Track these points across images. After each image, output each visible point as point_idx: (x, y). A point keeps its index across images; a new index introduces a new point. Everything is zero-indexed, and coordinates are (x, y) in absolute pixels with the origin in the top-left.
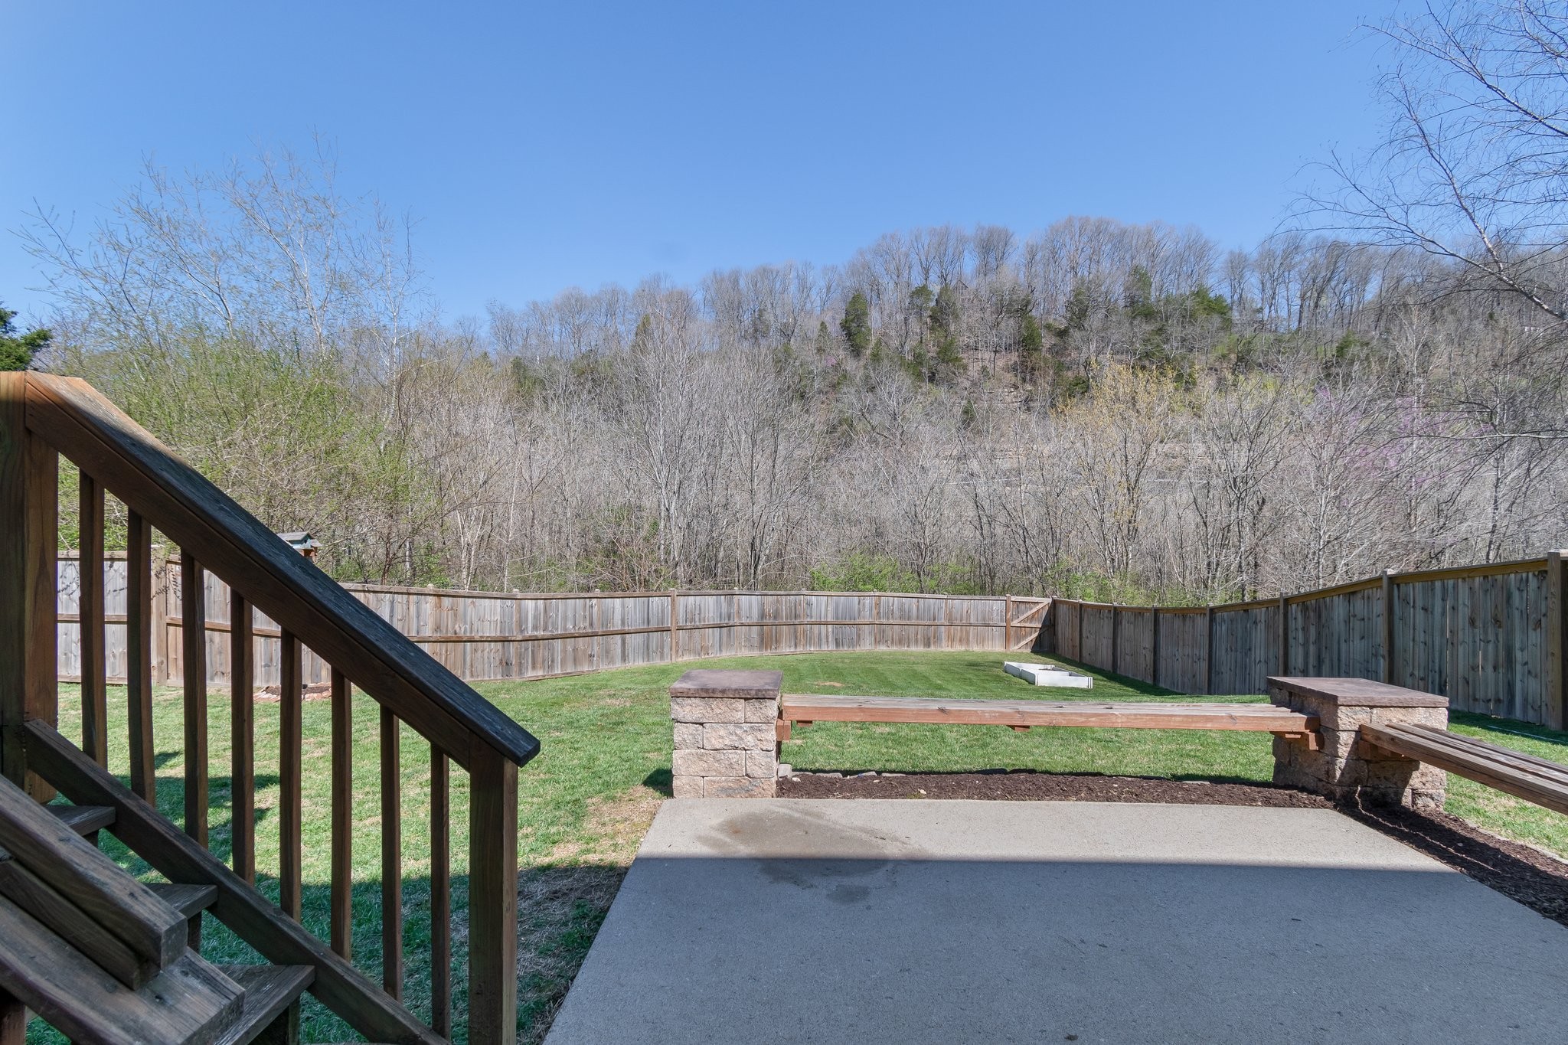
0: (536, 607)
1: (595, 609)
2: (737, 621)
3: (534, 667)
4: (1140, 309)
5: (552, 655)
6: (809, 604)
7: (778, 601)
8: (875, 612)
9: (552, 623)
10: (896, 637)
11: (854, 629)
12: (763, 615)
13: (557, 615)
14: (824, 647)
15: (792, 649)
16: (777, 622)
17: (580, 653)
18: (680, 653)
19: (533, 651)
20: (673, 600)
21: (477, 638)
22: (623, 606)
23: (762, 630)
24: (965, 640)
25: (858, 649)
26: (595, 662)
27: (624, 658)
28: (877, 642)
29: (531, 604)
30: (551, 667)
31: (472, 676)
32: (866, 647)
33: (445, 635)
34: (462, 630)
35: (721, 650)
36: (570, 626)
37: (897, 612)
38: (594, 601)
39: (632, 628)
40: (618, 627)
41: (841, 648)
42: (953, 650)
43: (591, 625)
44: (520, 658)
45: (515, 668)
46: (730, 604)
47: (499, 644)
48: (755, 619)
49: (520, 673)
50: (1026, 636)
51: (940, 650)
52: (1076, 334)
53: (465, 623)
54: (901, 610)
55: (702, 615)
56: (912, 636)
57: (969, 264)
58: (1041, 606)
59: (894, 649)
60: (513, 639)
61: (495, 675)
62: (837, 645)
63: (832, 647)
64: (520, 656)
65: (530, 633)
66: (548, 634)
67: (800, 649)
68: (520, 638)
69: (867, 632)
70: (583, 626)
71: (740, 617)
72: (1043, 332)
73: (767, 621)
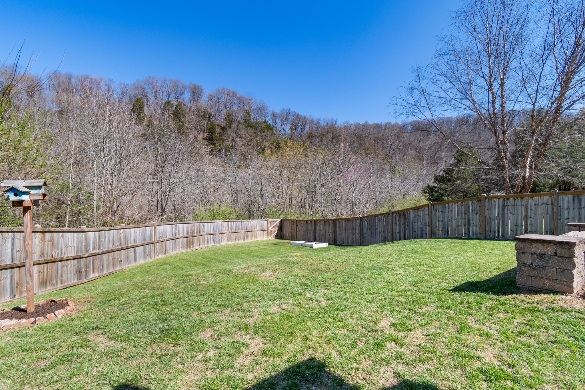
0: (95, 236)
1: (122, 235)
2: (178, 236)
3: (93, 272)
4: (248, 124)
5: (103, 263)
6: (204, 226)
7: (193, 226)
8: (227, 228)
9: (103, 245)
10: (234, 238)
11: (220, 235)
12: (188, 233)
13: (105, 240)
14: (210, 245)
15: (198, 247)
16: (193, 235)
17: (116, 260)
18: (158, 254)
19: (93, 262)
20: (155, 228)
21: (65, 258)
22: (135, 232)
23: (188, 239)
24: (255, 237)
25: (222, 244)
26: (122, 264)
27: (135, 260)
28: (228, 240)
29: (91, 234)
30: (102, 271)
31: (62, 283)
32: (224, 243)
33: (46, 259)
34: (56, 254)
35: (172, 251)
36: (111, 246)
37: (234, 228)
38: (122, 230)
39: (138, 244)
40: (132, 244)
41: (216, 244)
42: (252, 241)
43: (121, 244)
44: (86, 268)
45: (84, 274)
46: (176, 228)
47: (76, 260)
48: (185, 235)
49: (87, 276)
50: (273, 233)
51: (248, 241)
52: (229, 130)
53: (58, 249)
54: (236, 227)
55: (166, 235)
56: (239, 236)
57: (187, 97)
58: (277, 222)
59: (234, 242)
60: (83, 256)
61: (74, 280)
62: (214, 243)
63: (212, 244)
64: (87, 266)
65: (91, 252)
66: (100, 251)
67: (201, 246)
68: (87, 255)
69: (224, 237)
70: (117, 246)
71: (179, 234)
72: (217, 127)
73: (190, 235)
